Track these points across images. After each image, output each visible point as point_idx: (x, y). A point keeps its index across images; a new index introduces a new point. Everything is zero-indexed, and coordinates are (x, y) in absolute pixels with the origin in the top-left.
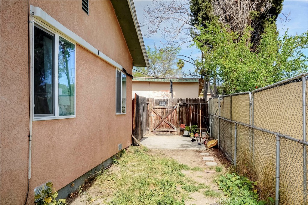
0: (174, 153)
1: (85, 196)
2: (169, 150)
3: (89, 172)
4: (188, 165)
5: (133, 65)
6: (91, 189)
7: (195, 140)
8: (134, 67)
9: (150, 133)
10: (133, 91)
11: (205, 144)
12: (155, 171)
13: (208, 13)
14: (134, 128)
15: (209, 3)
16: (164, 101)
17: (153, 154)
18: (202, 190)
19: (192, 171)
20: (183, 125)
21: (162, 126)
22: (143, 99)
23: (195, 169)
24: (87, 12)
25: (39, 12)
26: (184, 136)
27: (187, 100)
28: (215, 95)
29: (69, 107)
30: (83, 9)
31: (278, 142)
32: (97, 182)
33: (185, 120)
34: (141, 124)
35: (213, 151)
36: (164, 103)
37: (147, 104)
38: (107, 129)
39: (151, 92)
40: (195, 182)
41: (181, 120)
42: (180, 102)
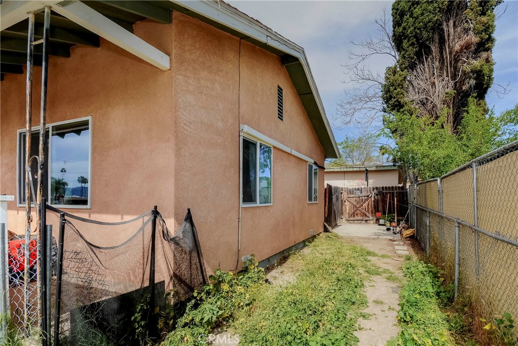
0: (366, 240)
1: (280, 269)
2: (360, 238)
3: (284, 251)
4: (376, 252)
5: (325, 157)
6: (285, 265)
7: (390, 229)
8: (326, 159)
9: (344, 221)
10: (325, 181)
11: (401, 233)
12: (342, 255)
13: (399, 100)
14: (326, 216)
15: (402, 89)
16: (358, 189)
17: (343, 241)
18: (385, 275)
19: (379, 258)
20: (379, 214)
21: (357, 214)
22: (337, 188)
23: (383, 256)
24: (282, 120)
25: (246, 128)
26: (379, 225)
27: (383, 188)
28: (414, 182)
29: (268, 197)
30: (279, 117)
31: (457, 228)
32: (290, 260)
33: (380, 208)
34: (334, 212)
35: (409, 240)
36: (359, 191)
37: (341, 193)
38: (300, 215)
39: (346, 181)
40: (380, 268)
41: (376, 209)
42: (375, 191)
